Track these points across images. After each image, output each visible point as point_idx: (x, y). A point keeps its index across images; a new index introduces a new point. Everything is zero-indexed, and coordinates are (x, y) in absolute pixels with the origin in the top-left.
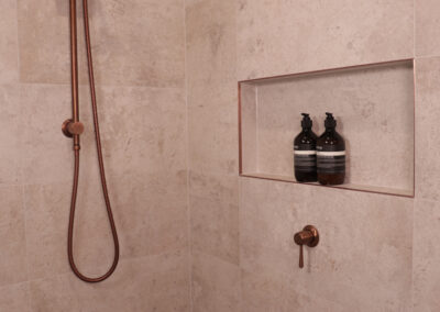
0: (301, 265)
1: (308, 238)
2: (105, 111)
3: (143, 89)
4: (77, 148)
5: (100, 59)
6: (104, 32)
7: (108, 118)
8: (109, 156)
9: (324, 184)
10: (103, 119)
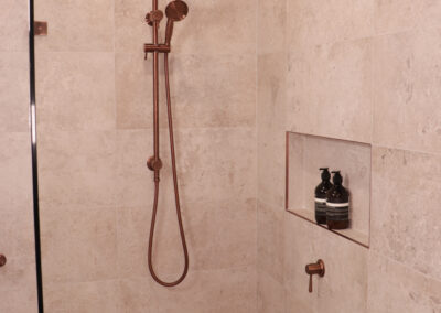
0: (310, 290)
1: (317, 270)
2: (181, 149)
3: (216, 129)
4: (157, 180)
5: (179, 107)
6: (182, 84)
7: (185, 155)
8: (183, 185)
9: (330, 229)
10: (179, 155)
